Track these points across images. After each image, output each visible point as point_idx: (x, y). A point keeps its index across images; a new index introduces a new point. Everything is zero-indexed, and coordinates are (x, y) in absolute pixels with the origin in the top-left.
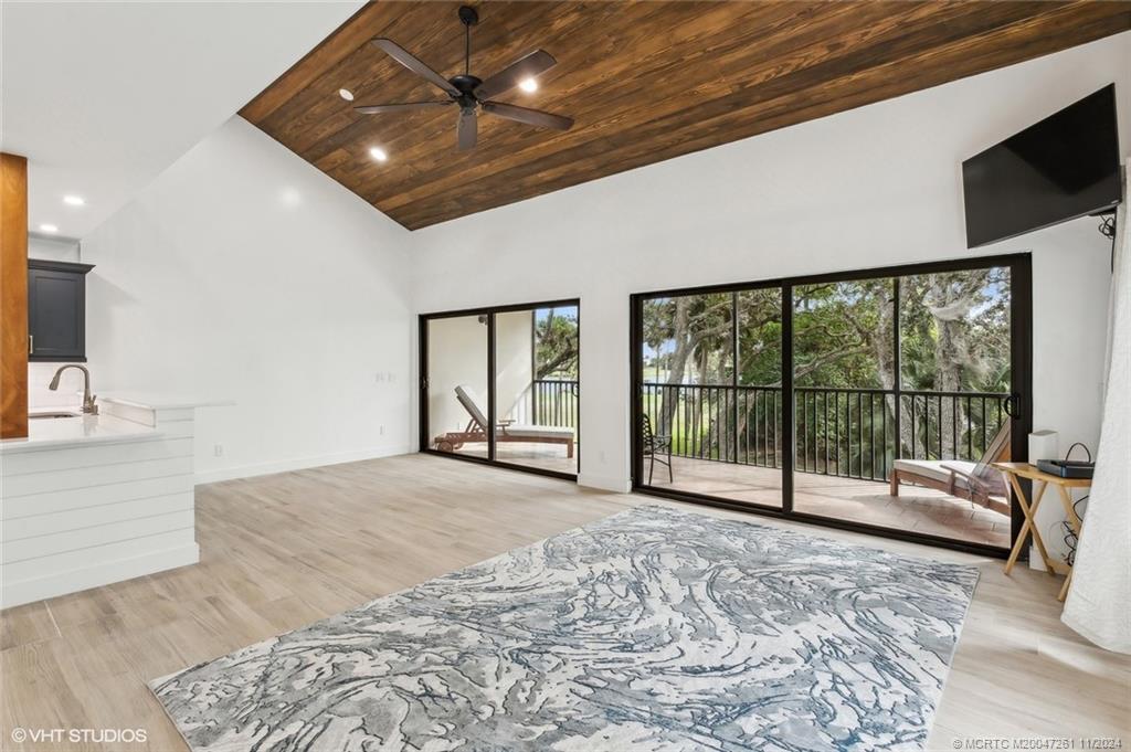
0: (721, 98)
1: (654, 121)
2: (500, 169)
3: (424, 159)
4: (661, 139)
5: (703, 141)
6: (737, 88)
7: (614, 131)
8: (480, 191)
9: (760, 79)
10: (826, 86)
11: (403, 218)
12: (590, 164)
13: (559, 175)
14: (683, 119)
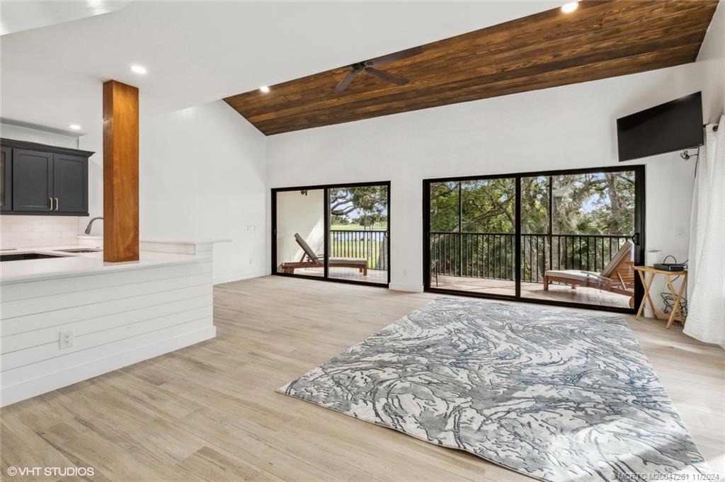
0: (489, 75)
1: (448, 84)
2: (344, 103)
3: (295, 93)
4: (449, 94)
5: (473, 96)
6: (500, 71)
7: (422, 87)
8: (325, 115)
9: (514, 67)
10: (547, 74)
11: (263, 128)
12: (402, 104)
13: (379, 109)
14: (464, 84)
